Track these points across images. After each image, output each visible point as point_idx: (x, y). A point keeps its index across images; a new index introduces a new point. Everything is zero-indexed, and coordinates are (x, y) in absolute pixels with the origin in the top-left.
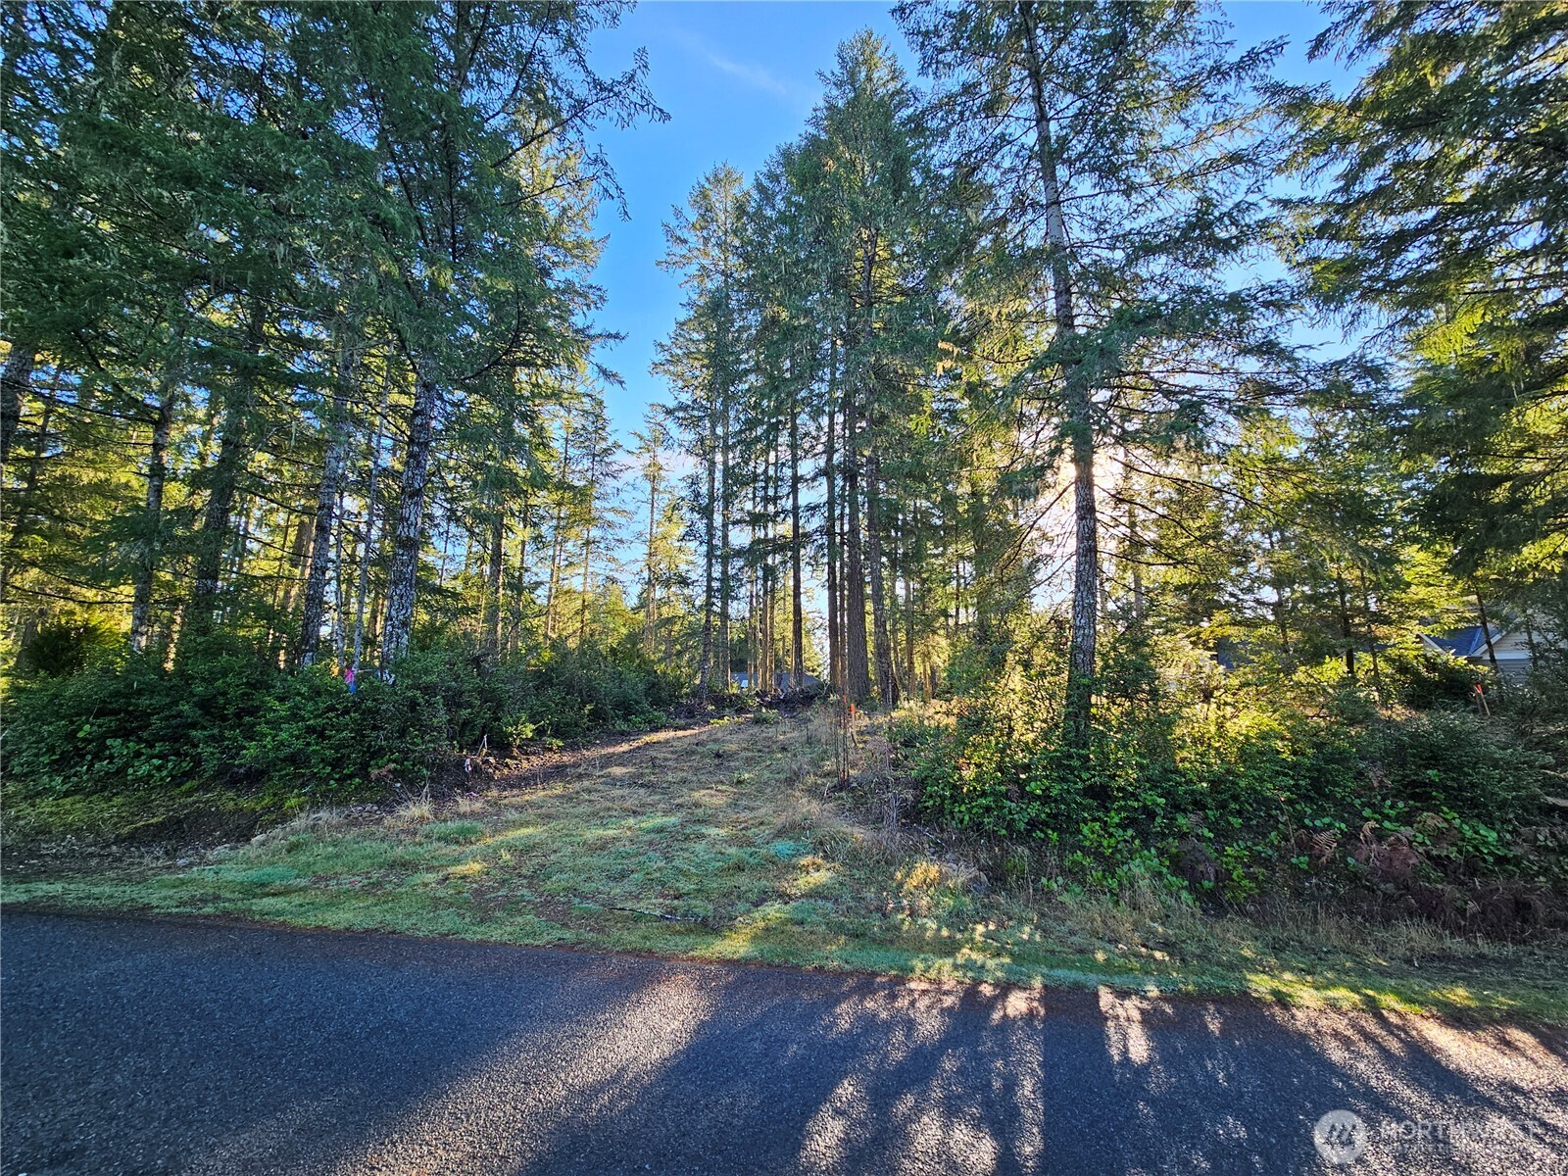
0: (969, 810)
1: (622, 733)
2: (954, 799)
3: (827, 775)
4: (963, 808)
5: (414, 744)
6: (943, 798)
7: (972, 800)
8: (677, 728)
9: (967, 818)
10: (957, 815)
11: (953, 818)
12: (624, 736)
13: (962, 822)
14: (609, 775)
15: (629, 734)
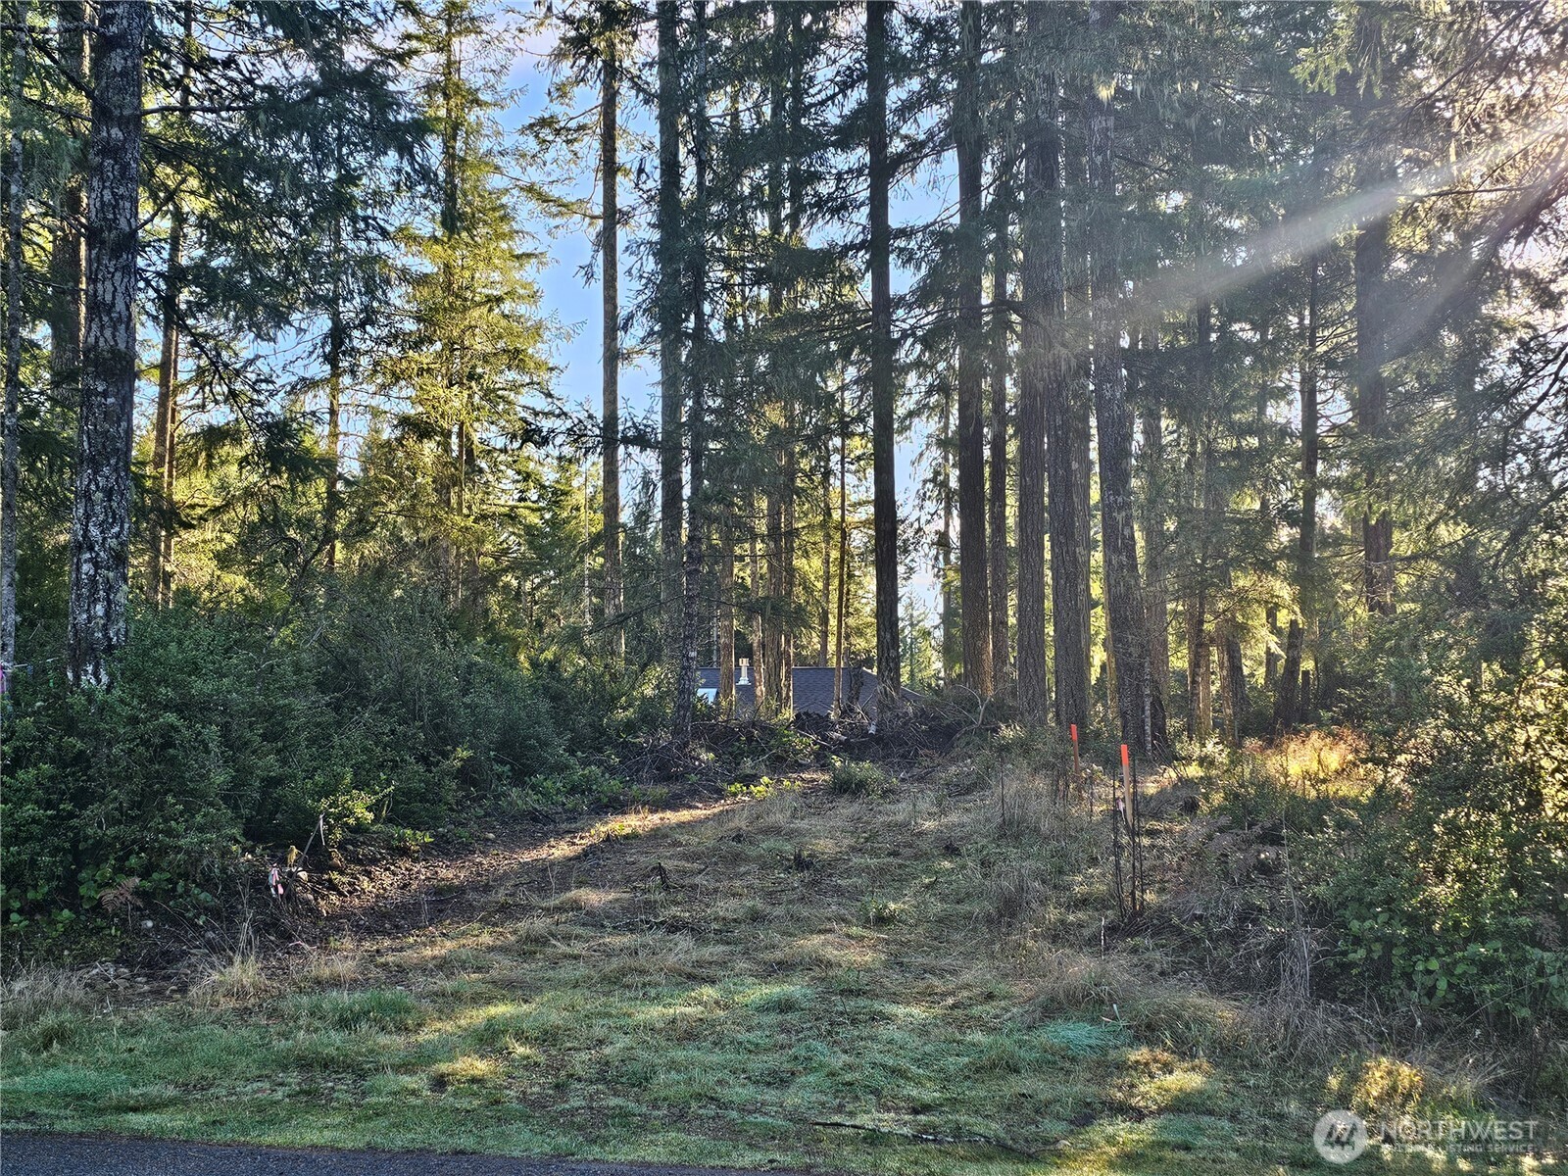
0: (1448, 970)
1: (534, 817)
2: (1412, 947)
3: (1083, 903)
4: (1434, 965)
5: (169, 833)
6: (1389, 943)
7: (1452, 947)
8: (657, 806)
9: (1442, 985)
10: (1418, 978)
11: (1411, 986)
12: (540, 825)
13: (1431, 992)
14: (576, 906)
15: (548, 819)
